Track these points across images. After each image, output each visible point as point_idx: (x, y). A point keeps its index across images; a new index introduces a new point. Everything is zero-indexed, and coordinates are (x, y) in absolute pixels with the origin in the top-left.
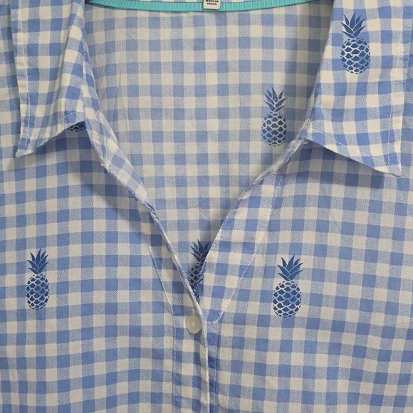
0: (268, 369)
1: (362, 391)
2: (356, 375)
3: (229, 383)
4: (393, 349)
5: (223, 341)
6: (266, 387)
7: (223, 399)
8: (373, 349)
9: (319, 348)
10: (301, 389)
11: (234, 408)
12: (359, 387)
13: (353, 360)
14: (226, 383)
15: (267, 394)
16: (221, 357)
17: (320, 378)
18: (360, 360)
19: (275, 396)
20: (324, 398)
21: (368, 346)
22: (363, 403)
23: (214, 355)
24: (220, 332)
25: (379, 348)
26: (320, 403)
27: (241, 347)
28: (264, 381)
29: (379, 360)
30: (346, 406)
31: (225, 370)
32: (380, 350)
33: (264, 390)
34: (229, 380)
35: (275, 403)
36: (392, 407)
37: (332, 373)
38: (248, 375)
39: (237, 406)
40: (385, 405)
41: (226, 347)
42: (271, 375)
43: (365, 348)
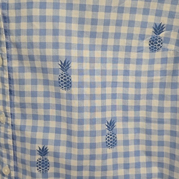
0: (34, 18)
1: (85, 30)
2: (81, 21)
3: (15, 29)
4: (99, 5)
5: (10, 6)
6: (33, 28)
7: (12, 38)
8: (89, 5)
9: (61, 6)
10: (52, 28)
11: (18, 42)
12: (83, 28)
13: (80, 13)
14: (13, 29)
15: (34, 32)
16: (10, 15)
17: (62, 22)
18: (83, 12)
19: (38, 32)
20: (64, 33)
21: (87, 4)
22: (86, 37)
23: (6, 15)
24: (8, 2)
25: (92, 4)
26: (62, 35)
27: (20, 9)
28: (32, 25)
29: (93, 11)
30: (77, 38)
31: (12, 22)
32: (93, 5)
33: (32, 30)
34: (15, 27)
35: (39, 36)
36: (101, 39)
37: (69, 20)
38: (24, 23)
39: (19, 40)
40: (98, 37)
41: (12, 9)
42: (36, 21)
43: (85, 5)
